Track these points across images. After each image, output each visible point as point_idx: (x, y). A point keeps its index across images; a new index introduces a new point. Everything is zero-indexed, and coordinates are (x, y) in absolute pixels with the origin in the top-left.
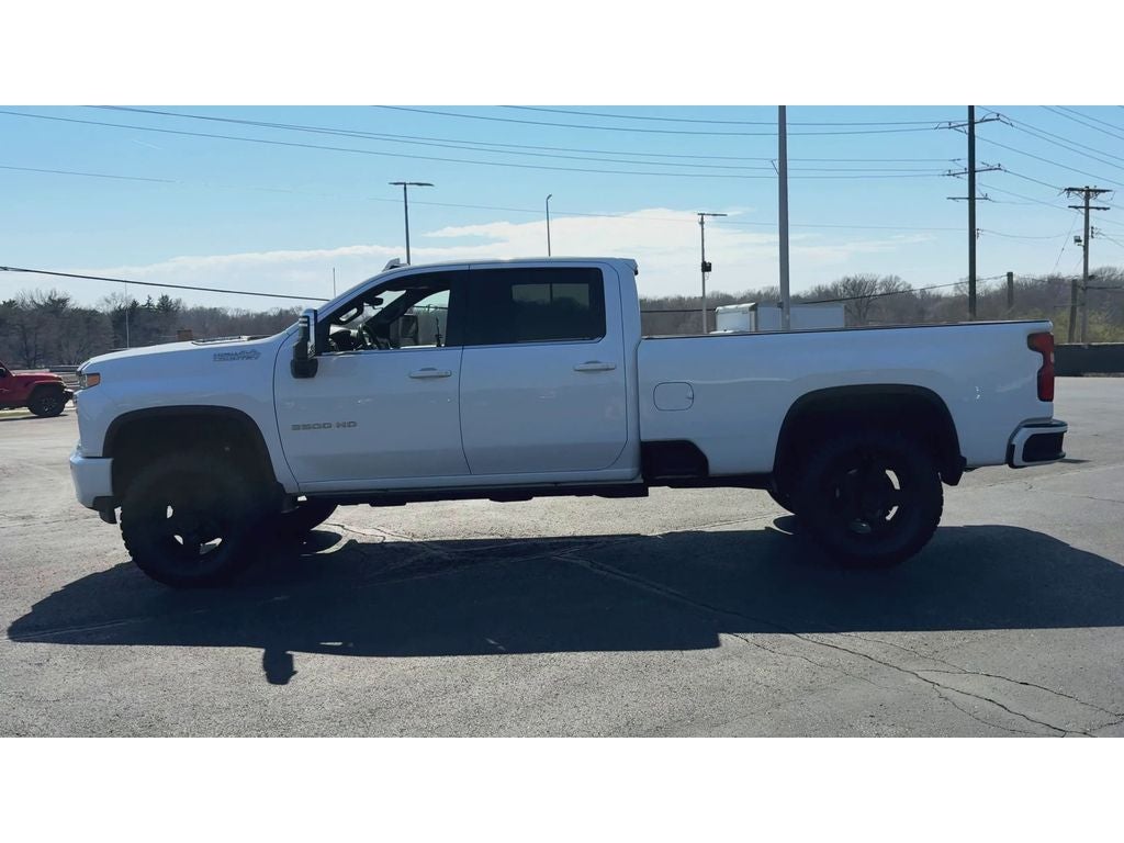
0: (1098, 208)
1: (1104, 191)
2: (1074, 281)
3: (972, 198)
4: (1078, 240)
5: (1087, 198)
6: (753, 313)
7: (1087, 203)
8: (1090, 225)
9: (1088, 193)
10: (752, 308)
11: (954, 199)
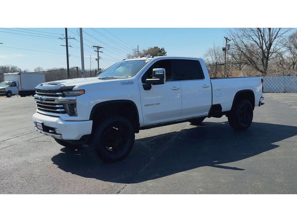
0: (100, 52)
1: (101, 48)
2: (96, 70)
3: (67, 46)
4: (96, 60)
5: (98, 49)
6: (19, 75)
7: (98, 50)
8: (99, 56)
9: (98, 48)
10: (19, 74)
11: (63, 45)
